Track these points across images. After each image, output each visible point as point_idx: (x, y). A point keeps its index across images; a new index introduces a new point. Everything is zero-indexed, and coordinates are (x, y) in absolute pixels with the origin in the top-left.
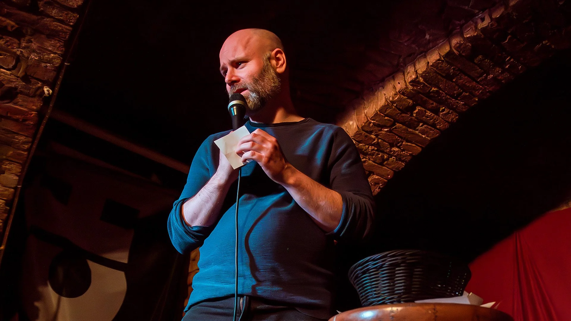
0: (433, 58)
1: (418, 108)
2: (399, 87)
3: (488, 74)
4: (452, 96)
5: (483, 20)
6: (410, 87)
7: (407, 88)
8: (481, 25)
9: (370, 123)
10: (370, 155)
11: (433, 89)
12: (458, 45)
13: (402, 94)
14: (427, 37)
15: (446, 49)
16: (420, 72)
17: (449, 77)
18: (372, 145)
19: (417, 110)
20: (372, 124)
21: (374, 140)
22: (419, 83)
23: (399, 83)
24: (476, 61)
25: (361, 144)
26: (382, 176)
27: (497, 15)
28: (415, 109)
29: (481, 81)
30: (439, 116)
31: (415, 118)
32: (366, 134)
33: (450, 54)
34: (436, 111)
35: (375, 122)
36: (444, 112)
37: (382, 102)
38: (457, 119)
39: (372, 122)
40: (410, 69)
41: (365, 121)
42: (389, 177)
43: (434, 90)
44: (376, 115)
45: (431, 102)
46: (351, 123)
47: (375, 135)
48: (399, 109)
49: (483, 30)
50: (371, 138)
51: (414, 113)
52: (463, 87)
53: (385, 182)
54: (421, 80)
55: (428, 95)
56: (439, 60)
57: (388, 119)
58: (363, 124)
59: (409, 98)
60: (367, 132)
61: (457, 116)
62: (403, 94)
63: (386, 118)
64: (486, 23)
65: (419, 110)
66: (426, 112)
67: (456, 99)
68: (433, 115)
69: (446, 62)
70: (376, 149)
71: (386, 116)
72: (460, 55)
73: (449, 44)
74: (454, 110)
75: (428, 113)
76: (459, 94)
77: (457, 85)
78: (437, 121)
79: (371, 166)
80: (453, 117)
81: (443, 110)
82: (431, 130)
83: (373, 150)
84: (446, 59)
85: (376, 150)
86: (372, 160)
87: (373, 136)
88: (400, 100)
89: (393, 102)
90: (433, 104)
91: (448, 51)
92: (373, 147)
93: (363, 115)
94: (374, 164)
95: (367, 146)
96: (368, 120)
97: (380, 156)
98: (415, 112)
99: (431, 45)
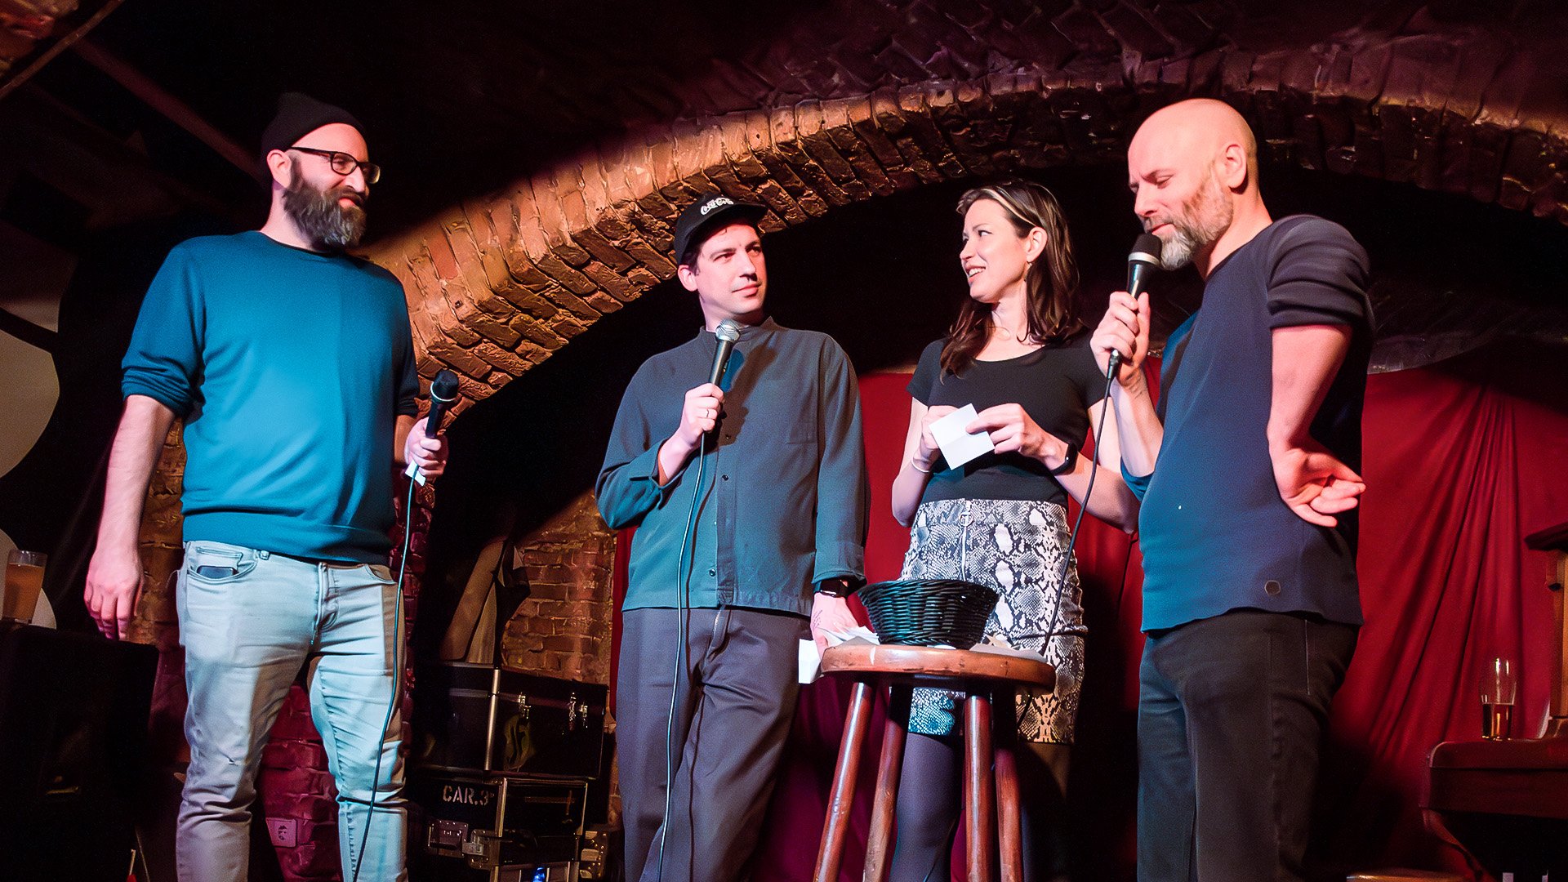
0: (836, 118)
1: (771, 183)
2: (755, 143)
3: (907, 165)
4: (836, 181)
5: (941, 94)
6: (776, 150)
7: (770, 149)
8: (935, 102)
9: (682, 185)
10: (653, 234)
11: (811, 162)
12: (884, 115)
13: (756, 156)
14: (836, 79)
15: (862, 114)
16: (804, 132)
17: (845, 153)
18: (666, 221)
19: (767, 186)
20: (681, 188)
21: (673, 213)
22: (796, 148)
23: (758, 136)
24: (899, 144)
25: (647, 215)
26: (656, 273)
27: (964, 98)
28: (765, 182)
29: (891, 171)
30: (797, 201)
31: (759, 195)
32: (665, 202)
33: (865, 125)
34: (796, 193)
35: (689, 185)
36: (809, 199)
37: (714, 157)
38: (824, 214)
39: (685, 184)
40: (785, 118)
41: (672, 181)
42: (667, 276)
43: (811, 165)
44: (698, 175)
45: (798, 179)
46: (639, 170)
47: (677, 206)
48: (739, 176)
49: (936, 109)
50: (670, 209)
51: (761, 188)
52: (860, 174)
53: (656, 282)
54: (800, 145)
55: (797, 168)
56: (845, 126)
57: (713, 187)
58: (667, 184)
59: (764, 164)
60: (666, 197)
61: (825, 209)
62: (759, 157)
63: (711, 184)
64: (944, 101)
65: (771, 185)
66: (780, 190)
67: (839, 185)
68: (789, 197)
69: (855, 132)
70: (668, 227)
71: (713, 181)
72: (881, 130)
73: (868, 107)
74: (826, 199)
75: (784, 194)
76: (849, 179)
77: (852, 167)
78: (791, 208)
79: (647, 252)
80: (820, 209)
81: (809, 195)
82: (776, 220)
83: (663, 228)
84: (857, 129)
85: (667, 230)
86: (653, 243)
87: (673, 207)
88: (749, 164)
89: (733, 163)
90: (798, 182)
91: (866, 118)
92: (664, 224)
93: (669, 166)
94: (652, 250)
95: (655, 220)
96: (679, 180)
97: (668, 240)
98: (763, 187)
99: (837, 92)
